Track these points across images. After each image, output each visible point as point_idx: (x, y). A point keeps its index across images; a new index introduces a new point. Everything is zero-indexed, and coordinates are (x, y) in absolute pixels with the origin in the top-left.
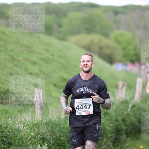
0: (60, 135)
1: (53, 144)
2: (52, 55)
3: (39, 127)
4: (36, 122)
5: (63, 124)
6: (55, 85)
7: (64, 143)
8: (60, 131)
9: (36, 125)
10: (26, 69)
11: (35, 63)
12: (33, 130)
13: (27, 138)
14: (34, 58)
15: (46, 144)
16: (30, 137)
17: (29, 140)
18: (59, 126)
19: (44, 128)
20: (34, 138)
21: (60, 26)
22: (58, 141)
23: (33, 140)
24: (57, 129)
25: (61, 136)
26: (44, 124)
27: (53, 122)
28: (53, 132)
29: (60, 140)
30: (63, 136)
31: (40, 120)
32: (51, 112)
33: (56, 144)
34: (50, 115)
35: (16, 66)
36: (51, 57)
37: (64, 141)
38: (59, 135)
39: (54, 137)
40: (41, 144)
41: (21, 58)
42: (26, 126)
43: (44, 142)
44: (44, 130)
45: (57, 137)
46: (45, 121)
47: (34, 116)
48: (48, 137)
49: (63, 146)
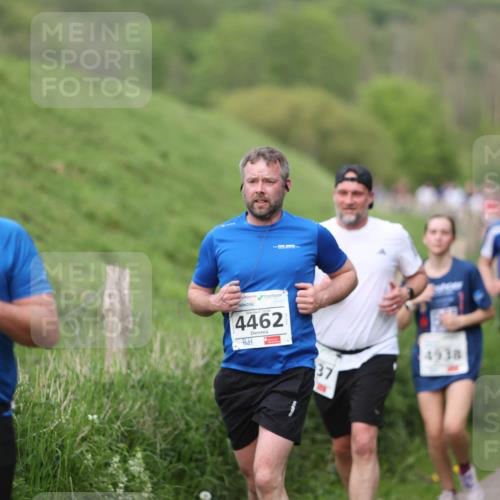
0: (187, 424)
1: (164, 454)
2: (164, 156)
3: (116, 396)
4: (106, 379)
5: (198, 387)
6: (171, 257)
7: (200, 452)
8: (187, 410)
9: (106, 390)
10: (76, 202)
11: (104, 182)
12: (96, 405)
13: (75, 435)
14: (103, 165)
15: (139, 455)
16: (86, 430)
17: (84, 439)
18: (183, 395)
19: (135, 401)
20: (99, 431)
21: (190, 57)
22: (180, 445)
23: (96, 438)
24: (179, 403)
25: (188, 428)
26: (133, 387)
27: (164, 379)
28: (162, 416)
29: (186, 441)
30: (197, 429)
31: (120, 373)
32: (157, 346)
33: (172, 453)
34: (155, 355)
35: (42, 188)
36: (158, 162)
37: (201, 444)
38: (182, 426)
39: (166, 430)
40: (121, 454)
41: (59, 165)
42: (73, 393)
43: (131, 446)
44: (133, 406)
45: (176, 432)
46: (136, 376)
47: (102, 359)
48: (148, 431)
49: (197, 460)
